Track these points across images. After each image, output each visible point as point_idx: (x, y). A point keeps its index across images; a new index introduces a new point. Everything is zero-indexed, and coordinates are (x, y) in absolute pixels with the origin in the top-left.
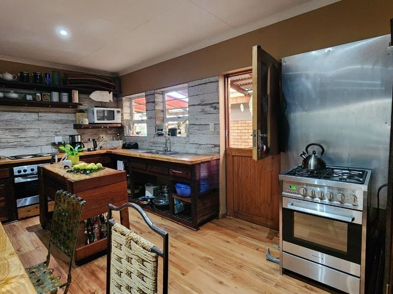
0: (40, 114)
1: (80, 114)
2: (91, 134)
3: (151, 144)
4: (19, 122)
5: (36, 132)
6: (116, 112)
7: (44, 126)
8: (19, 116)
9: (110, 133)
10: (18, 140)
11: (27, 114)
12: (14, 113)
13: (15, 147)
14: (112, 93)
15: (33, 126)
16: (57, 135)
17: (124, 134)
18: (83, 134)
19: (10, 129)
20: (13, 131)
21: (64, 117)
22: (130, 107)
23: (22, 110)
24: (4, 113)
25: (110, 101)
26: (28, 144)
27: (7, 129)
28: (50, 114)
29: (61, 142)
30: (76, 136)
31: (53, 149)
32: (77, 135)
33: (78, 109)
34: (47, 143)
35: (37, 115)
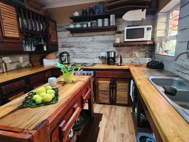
0: (94, 37)
1: (118, 35)
2: (126, 51)
3: (178, 68)
4: (83, 43)
5: (91, 49)
6: (146, 30)
7: (95, 45)
8: (83, 39)
9: (143, 50)
10: (83, 54)
11: (87, 37)
12: (81, 37)
13: (81, 58)
14: (145, 10)
15: (90, 45)
16: (102, 51)
17: (154, 52)
18: (120, 51)
19: (79, 47)
20: (81, 48)
21: (107, 38)
22: (167, 23)
23: (85, 35)
24: (77, 37)
25: (142, 19)
26: (87, 56)
27: (78, 47)
28: (99, 37)
29: (103, 57)
30: (110, 53)
31: (100, 61)
32: (112, 52)
33: (118, 31)
34: (97, 57)
35: (92, 38)
